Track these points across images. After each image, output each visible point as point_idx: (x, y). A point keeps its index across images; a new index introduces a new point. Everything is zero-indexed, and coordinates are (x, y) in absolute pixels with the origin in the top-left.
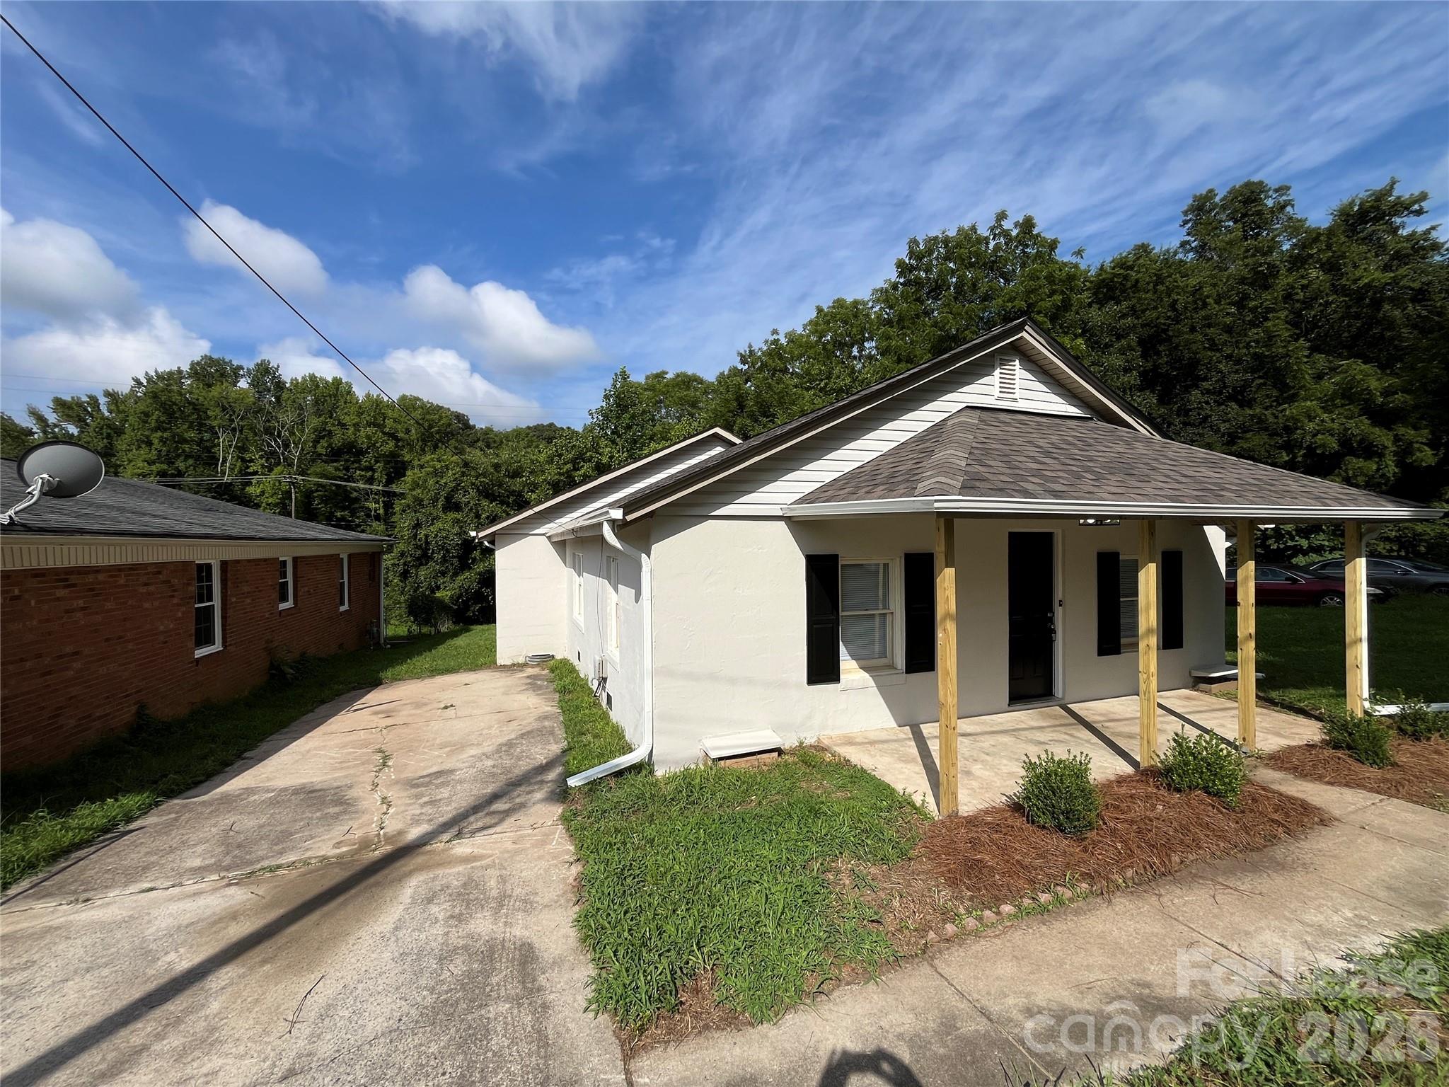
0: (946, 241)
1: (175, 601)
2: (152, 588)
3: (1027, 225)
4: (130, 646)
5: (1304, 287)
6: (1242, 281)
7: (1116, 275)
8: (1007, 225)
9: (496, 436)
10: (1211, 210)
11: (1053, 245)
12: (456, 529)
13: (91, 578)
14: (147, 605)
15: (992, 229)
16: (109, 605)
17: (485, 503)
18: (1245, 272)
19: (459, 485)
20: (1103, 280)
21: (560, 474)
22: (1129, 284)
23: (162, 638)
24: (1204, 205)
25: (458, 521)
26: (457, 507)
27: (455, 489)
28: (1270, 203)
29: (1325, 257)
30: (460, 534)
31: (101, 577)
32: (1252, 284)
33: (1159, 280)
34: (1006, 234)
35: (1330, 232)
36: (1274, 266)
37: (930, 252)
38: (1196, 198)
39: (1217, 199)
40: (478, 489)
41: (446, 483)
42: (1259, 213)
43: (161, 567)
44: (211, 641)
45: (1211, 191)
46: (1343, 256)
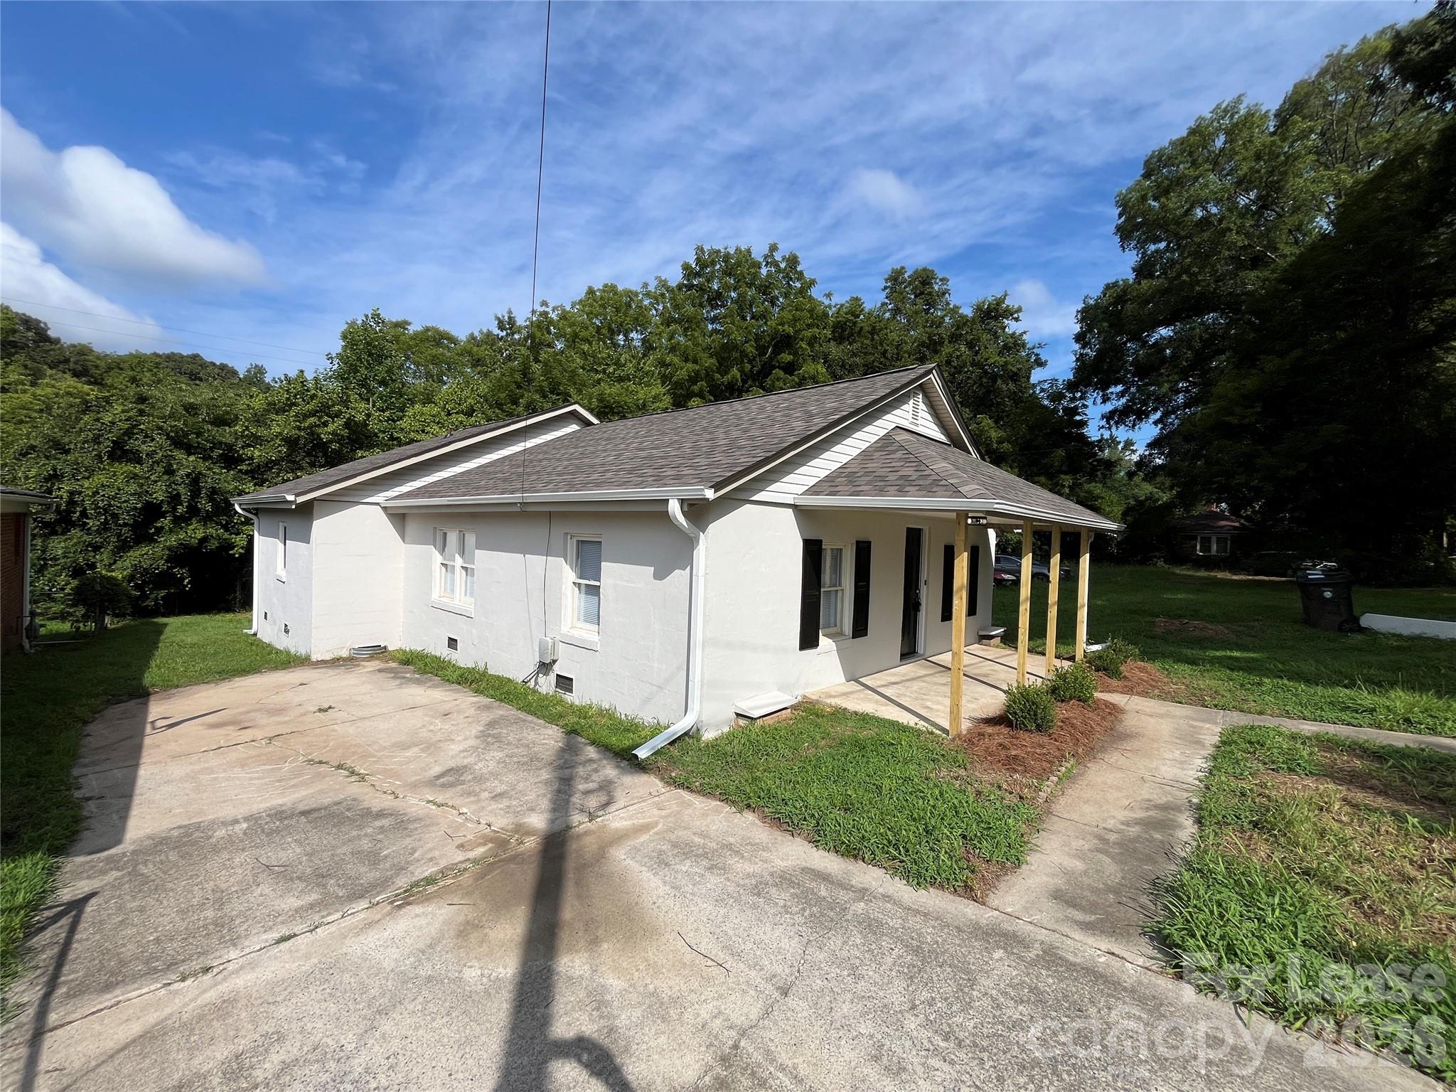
0: (727, 257)
3: (793, 261)
5: (958, 357)
6: (922, 344)
7: (848, 320)
8: (778, 256)
9: (98, 358)
10: (903, 283)
11: (812, 283)
12: (133, 487)
15: (766, 257)
17: (179, 455)
18: (925, 338)
19: (134, 427)
20: (839, 322)
21: (299, 428)
22: (857, 329)
24: (898, 277)
25: (135, 476)
26: (136, 458)
27: (129, 433)
28: (936, 287)
29: (970, 338)
30: (140, 495)
32: (928, 347)
33: (873, 331)
34: (776, 264)
35: (973, 320)
36: (942, 338)
37: (713, 263)
38: (893, 271)
39: (906, 276)
40: (168, 435)
41: (113, 423)
42: (930, 294)
45: (903, 268)
46: (978, 340)
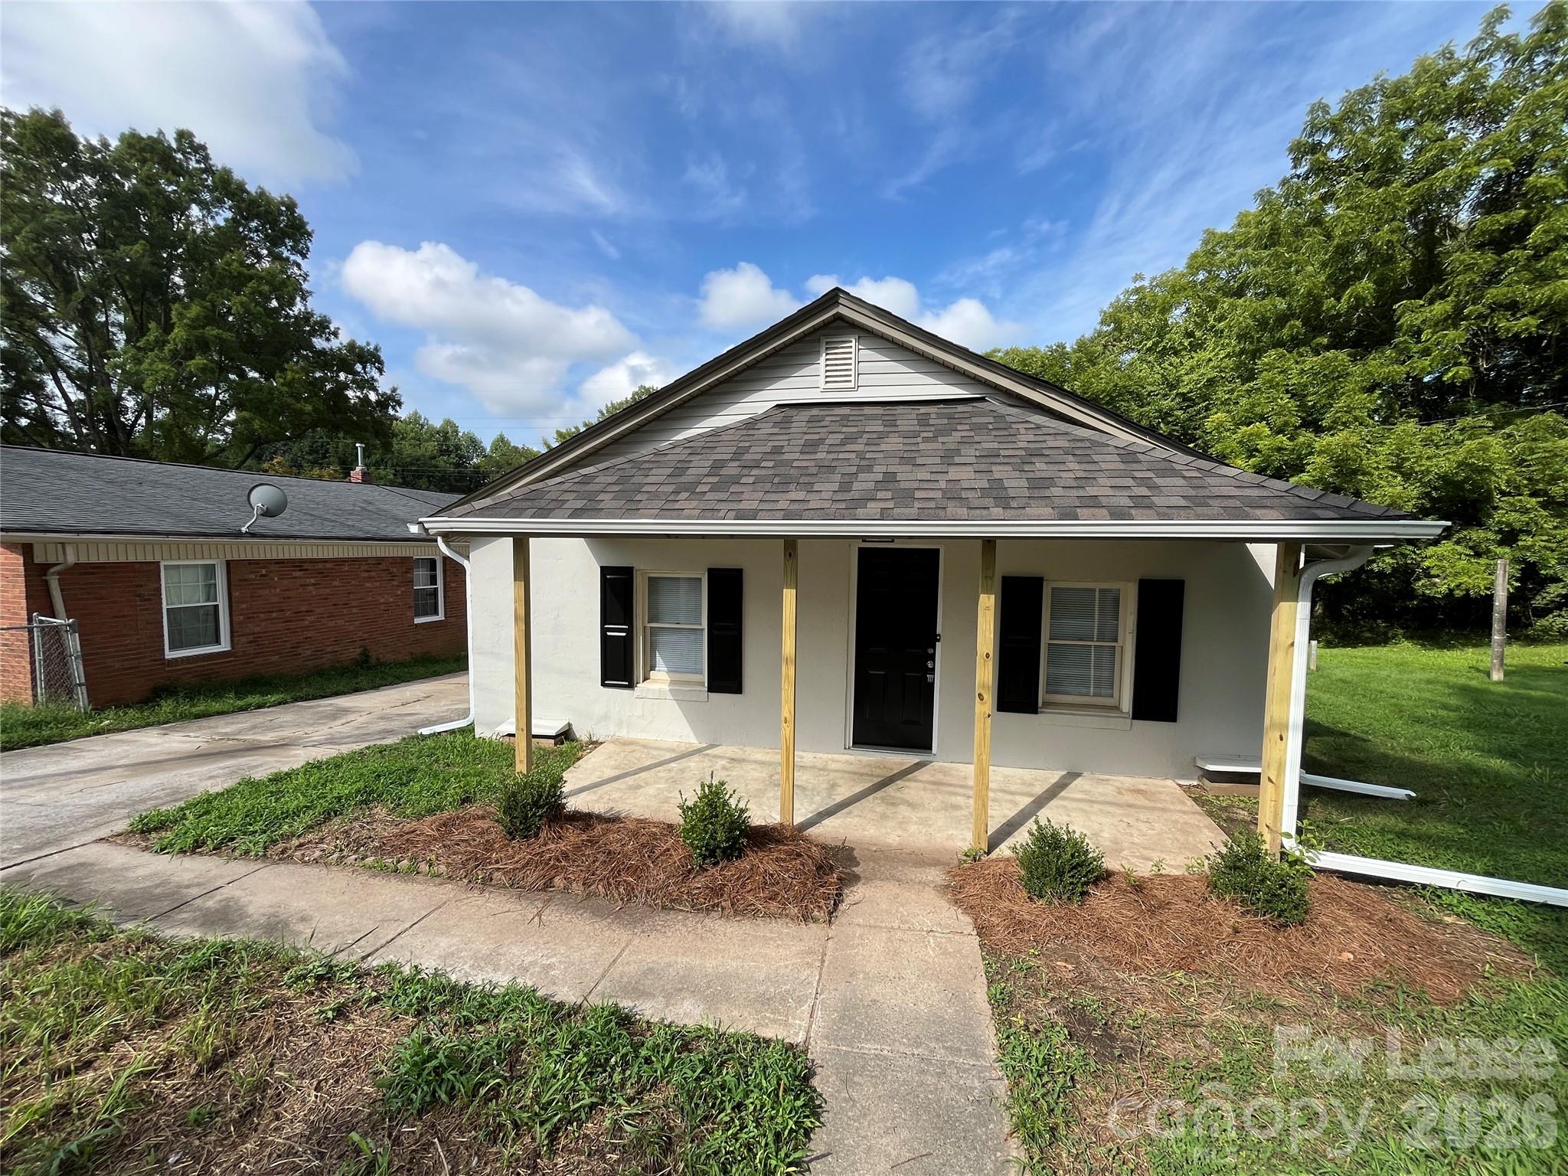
1: (395, 583)
2: (373, 574)
4: (355, 610)
13: (320, 566)
14: (368, 585)
16: (336, 583)
23: (382, 607)
31: (328, 565)
43: (379, 560)
44: (436, 613)
